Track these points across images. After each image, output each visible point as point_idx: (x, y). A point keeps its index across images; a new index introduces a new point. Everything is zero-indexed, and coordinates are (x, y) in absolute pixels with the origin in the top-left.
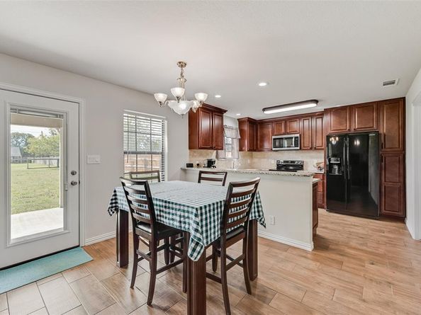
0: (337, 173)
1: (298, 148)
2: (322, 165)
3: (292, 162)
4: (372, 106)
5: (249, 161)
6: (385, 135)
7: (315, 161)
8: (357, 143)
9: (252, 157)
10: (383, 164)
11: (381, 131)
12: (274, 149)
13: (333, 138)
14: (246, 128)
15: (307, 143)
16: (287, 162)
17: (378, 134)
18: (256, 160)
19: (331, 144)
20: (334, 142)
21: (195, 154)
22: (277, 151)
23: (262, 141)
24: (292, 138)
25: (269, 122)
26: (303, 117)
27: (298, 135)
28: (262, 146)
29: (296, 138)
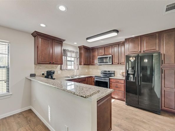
0: (132, 80)
1: (111, 63)
2: (124, 74)
3: (109, 71)
4: (156, 35)
5: (87, 71)
6: (164, 55)
7: (121, 71)
8: (146, 61)
9: (89, 68)
10: (163, 75)
11: (162, 52)
12: (98, 64)
13: (131, 58)
14: (82, 52)
15: (116, 60)
16: (106, 71)
17: (160, 54)
18: (91, 70)
19: (131, 61)
20: (132, 60)
21: (40, 67)
22: (101, 65)
23: (93, 59)
24: (108, 57)
25: (96, 48)
26: (114, 45)
27: (111, 56)
28: (93, 62)
29: (110, 57)
